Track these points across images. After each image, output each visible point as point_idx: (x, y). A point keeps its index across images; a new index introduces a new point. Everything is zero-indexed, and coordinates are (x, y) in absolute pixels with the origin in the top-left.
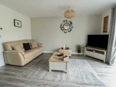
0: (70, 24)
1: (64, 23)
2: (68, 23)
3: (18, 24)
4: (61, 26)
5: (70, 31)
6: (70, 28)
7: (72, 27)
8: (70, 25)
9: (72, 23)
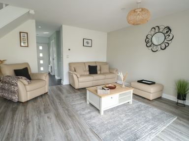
0: (167, 32)
1: (153, 33)
2: (161, 30)
3: (88, 43)
4: (147, 40)
5: (166, 47)
6: (166, 41)
7: (171, 37)
8: (166, 35)
9: (170, 30)
